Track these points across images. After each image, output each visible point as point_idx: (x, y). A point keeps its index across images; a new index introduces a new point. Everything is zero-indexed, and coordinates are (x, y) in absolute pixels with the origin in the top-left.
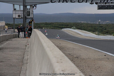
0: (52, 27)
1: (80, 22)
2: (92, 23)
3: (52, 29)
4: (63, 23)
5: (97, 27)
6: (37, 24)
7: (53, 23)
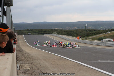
0: (33, 33)
1: (54, 28)
2: (63, 29)
3: (33, 34)
4: (41, 29)
5: (69, 32)
6: (20, 31)
7: (34, 30)
